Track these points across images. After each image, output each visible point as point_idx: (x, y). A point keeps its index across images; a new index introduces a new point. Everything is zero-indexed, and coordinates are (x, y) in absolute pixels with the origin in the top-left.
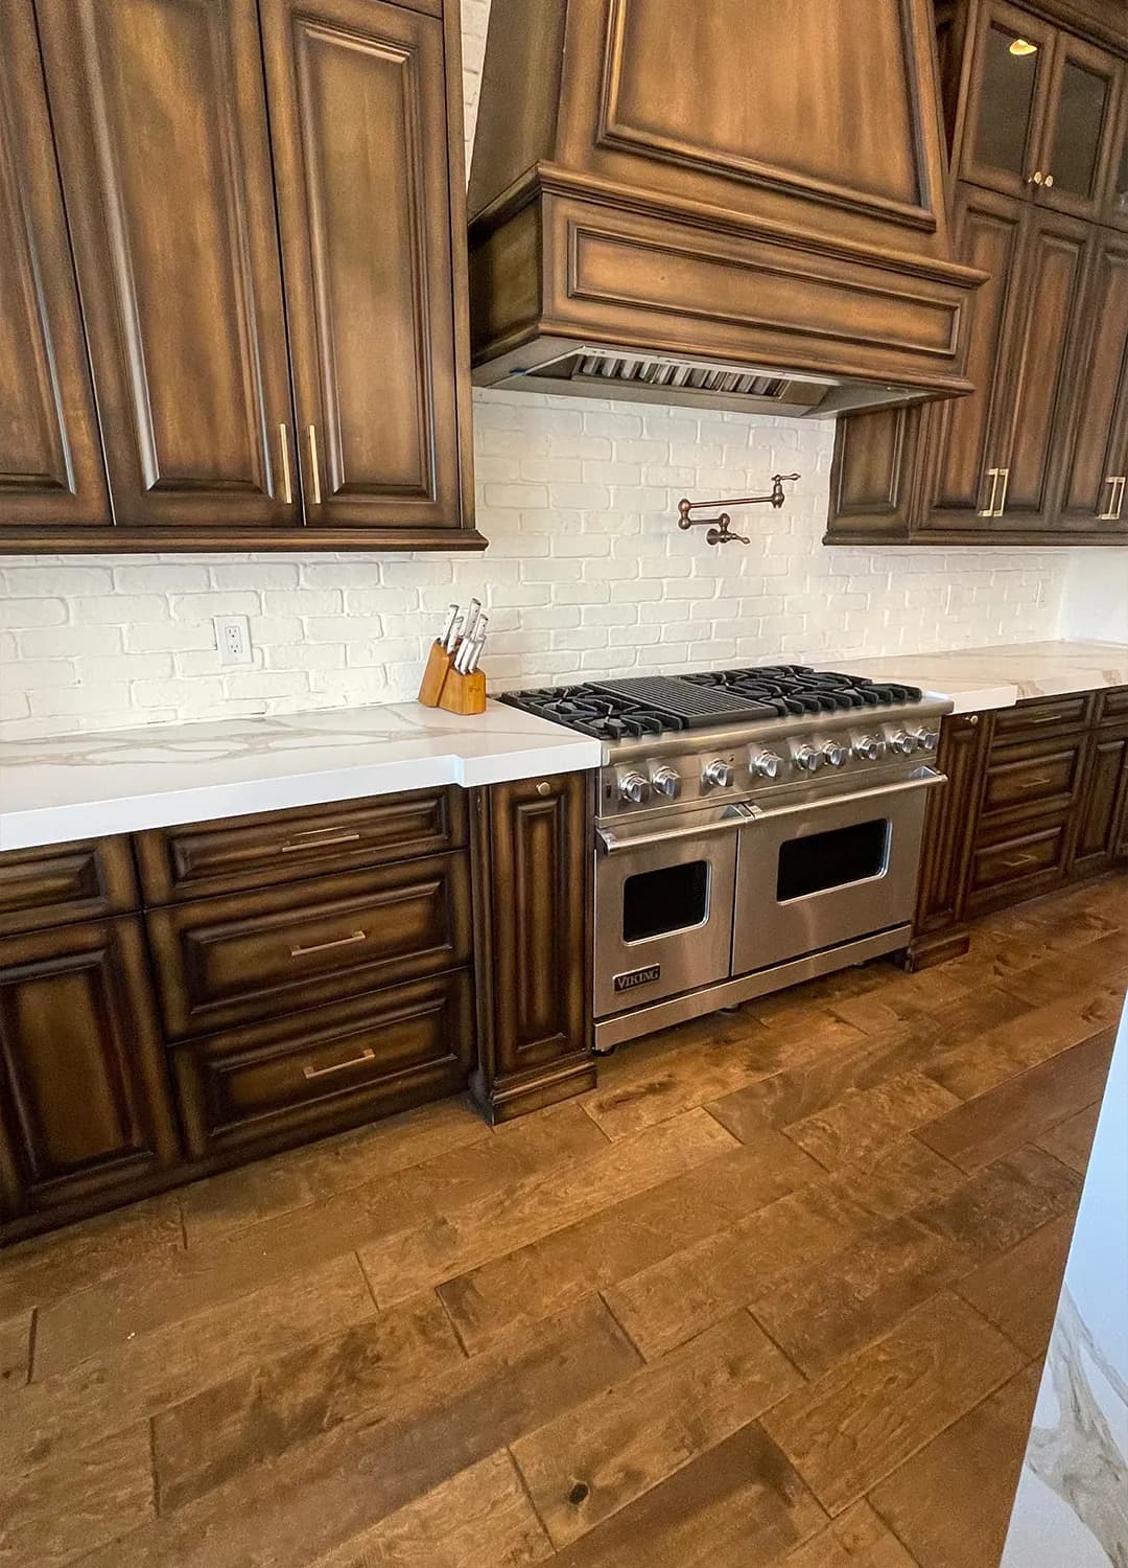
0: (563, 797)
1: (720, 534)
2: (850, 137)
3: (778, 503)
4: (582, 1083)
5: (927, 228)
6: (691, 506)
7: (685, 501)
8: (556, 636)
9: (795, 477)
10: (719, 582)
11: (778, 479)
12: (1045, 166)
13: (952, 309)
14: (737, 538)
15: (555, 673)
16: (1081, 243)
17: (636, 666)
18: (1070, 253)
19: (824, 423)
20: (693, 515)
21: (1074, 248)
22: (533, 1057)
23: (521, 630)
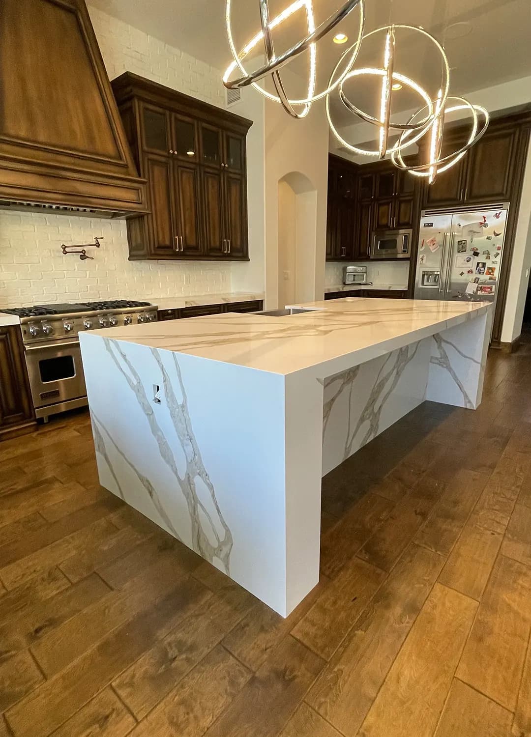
0: (8, 335)
1: (83, 257)
2: (91, 139)
3: (98, 246)
4: (32, 429)
5: (125, 166)
6: (66, 247)
7: (63, 245)
8: (21, 290)
9: (102, 238)
10: (88, 272)
11: (97, 239)
12: (175, 147)
13: (138, 190)
14: (88, 257)
15: (23, 303)
16: (194, 169)
17: (58, 301)
18: (192, 173)
19: (121, 221)
20: (67, 249)
21: (193, 171)
22: (11, 421)
23: (5, 288)
